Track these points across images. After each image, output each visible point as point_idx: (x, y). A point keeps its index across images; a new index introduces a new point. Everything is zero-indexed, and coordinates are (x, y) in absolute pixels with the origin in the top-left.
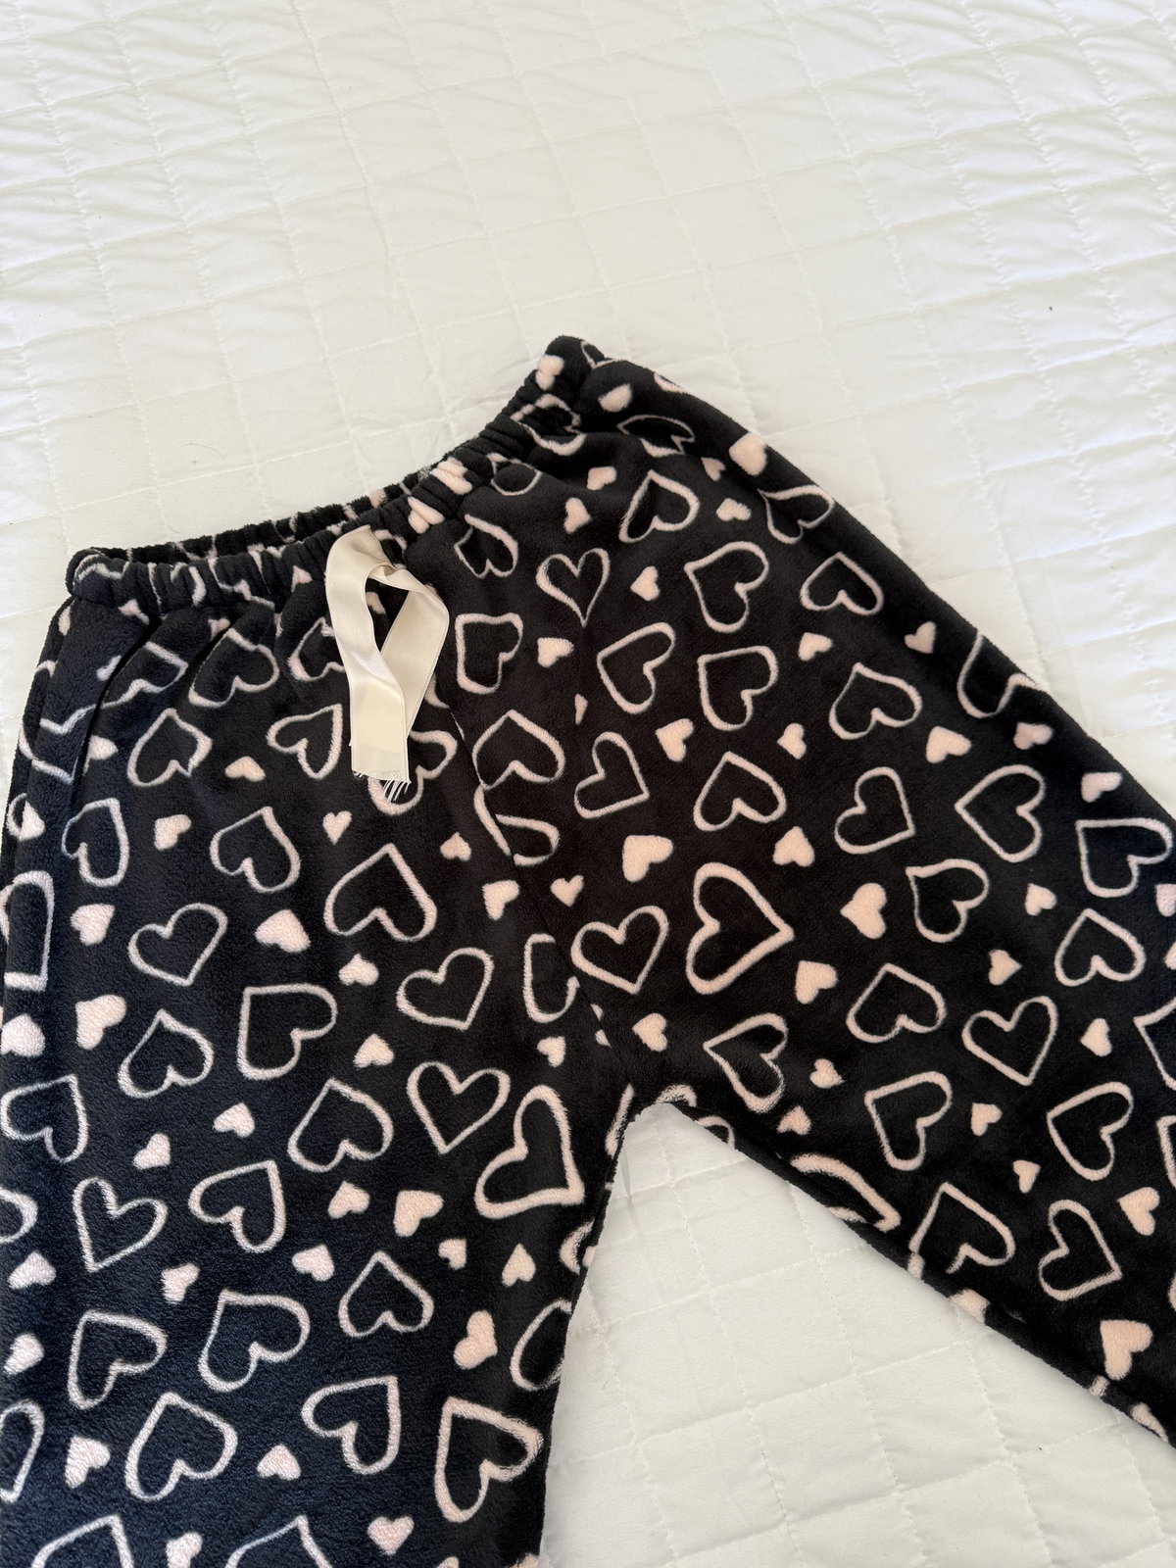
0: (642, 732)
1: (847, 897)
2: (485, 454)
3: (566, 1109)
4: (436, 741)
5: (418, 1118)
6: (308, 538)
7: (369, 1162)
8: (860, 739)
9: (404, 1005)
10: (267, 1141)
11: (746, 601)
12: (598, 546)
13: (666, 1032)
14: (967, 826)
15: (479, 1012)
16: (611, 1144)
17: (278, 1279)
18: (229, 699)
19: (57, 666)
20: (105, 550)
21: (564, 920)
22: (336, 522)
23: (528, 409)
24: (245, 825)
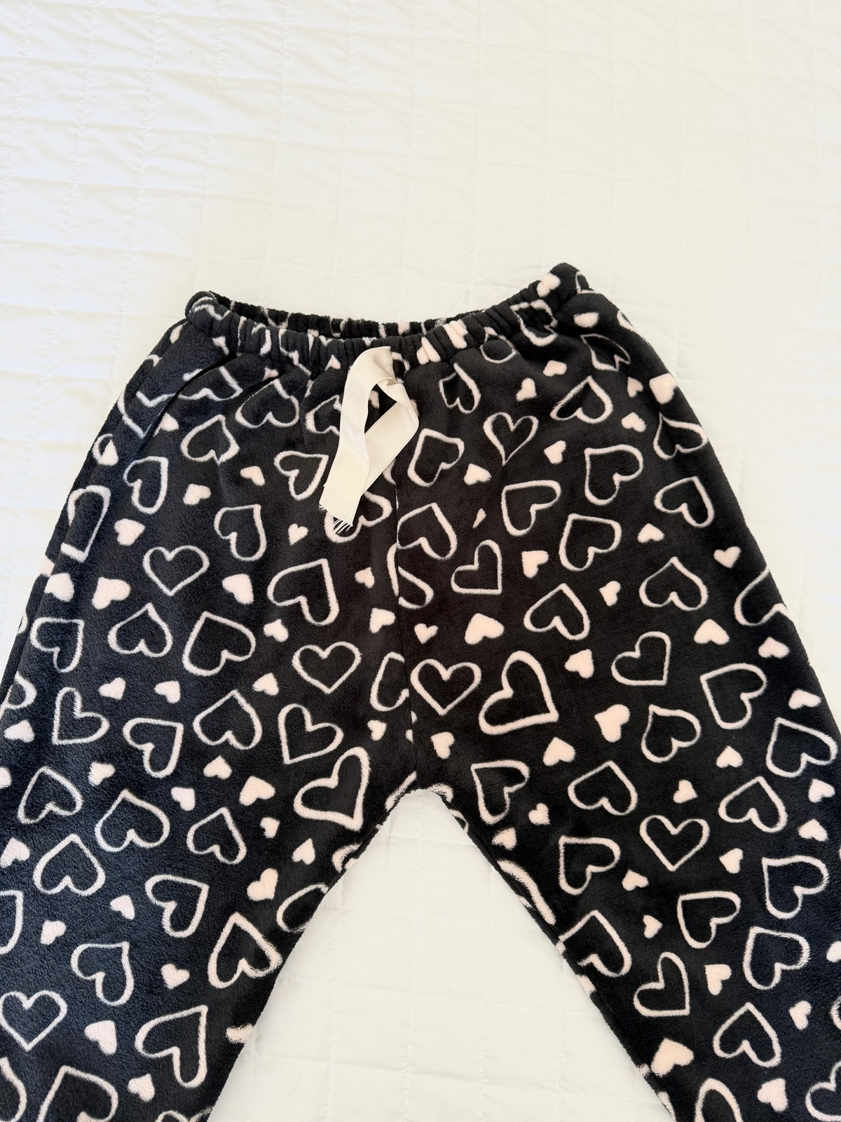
0: (514, 549)
1: (603, 708)
2: (484, 326)
3: (370, 769)
4: (379, 503)
5: (279, 736)
6: (349, 339)
7: (239, 750)
8: (655, 608)
9: (296, 662)
10: (182, 712)
11: (617, 488)
12: (534, 415)
13: (451, 748)
14: (703, 693)
15: (340, 687)
16: (389, 802)
17: (160, 798)
18: (260, 425)
19: (160, 361)
20: (218, 296)
21: (416, 651)
22: (370, 336)
23: (524, 305)
24: (240, 511)
